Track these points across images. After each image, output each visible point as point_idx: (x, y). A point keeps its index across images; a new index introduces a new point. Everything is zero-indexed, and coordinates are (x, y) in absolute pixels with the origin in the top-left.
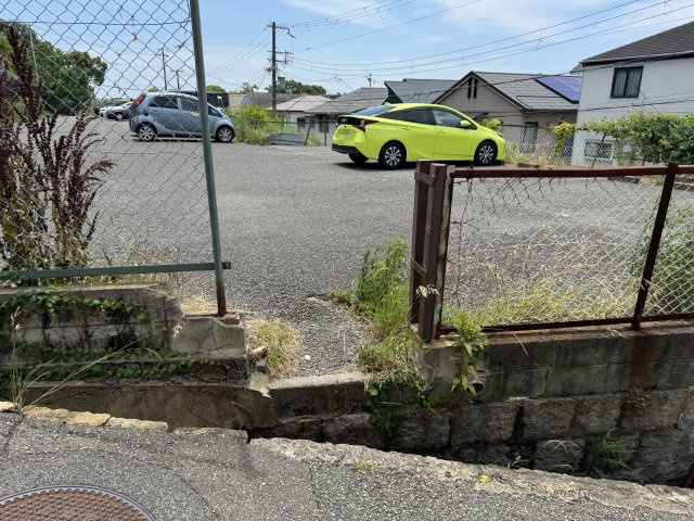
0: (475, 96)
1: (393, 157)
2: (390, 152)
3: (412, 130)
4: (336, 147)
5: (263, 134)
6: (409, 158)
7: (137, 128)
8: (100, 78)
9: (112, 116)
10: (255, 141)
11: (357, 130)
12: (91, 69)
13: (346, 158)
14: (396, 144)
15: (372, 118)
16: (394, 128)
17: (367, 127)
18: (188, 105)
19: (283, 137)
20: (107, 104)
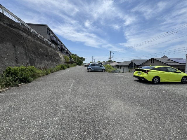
0: (153, 62)
1: (156, 81)
2: (155, 79)
3: (162, 73)
4: (135, 76)
5: (111, 70)
6: (161, 81)
7: (88, 69)
8: (84, 60)
9: (85, 66)
10: (110, 72)
11: (144, 73)
12: (83, 59)
13: (137, 79)
14: (157, 77)
15: (149, 70)
16: (157, 73)
17: (148, 72)
18: (97, 65)
19: (115, 71)
20: (85, 64)
